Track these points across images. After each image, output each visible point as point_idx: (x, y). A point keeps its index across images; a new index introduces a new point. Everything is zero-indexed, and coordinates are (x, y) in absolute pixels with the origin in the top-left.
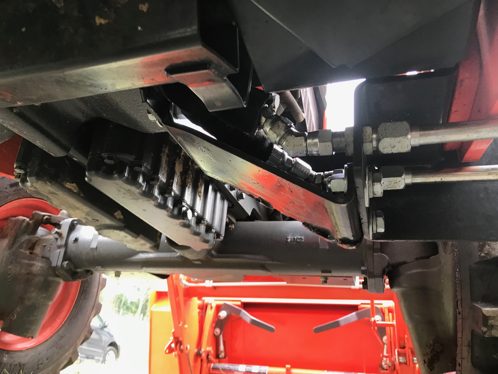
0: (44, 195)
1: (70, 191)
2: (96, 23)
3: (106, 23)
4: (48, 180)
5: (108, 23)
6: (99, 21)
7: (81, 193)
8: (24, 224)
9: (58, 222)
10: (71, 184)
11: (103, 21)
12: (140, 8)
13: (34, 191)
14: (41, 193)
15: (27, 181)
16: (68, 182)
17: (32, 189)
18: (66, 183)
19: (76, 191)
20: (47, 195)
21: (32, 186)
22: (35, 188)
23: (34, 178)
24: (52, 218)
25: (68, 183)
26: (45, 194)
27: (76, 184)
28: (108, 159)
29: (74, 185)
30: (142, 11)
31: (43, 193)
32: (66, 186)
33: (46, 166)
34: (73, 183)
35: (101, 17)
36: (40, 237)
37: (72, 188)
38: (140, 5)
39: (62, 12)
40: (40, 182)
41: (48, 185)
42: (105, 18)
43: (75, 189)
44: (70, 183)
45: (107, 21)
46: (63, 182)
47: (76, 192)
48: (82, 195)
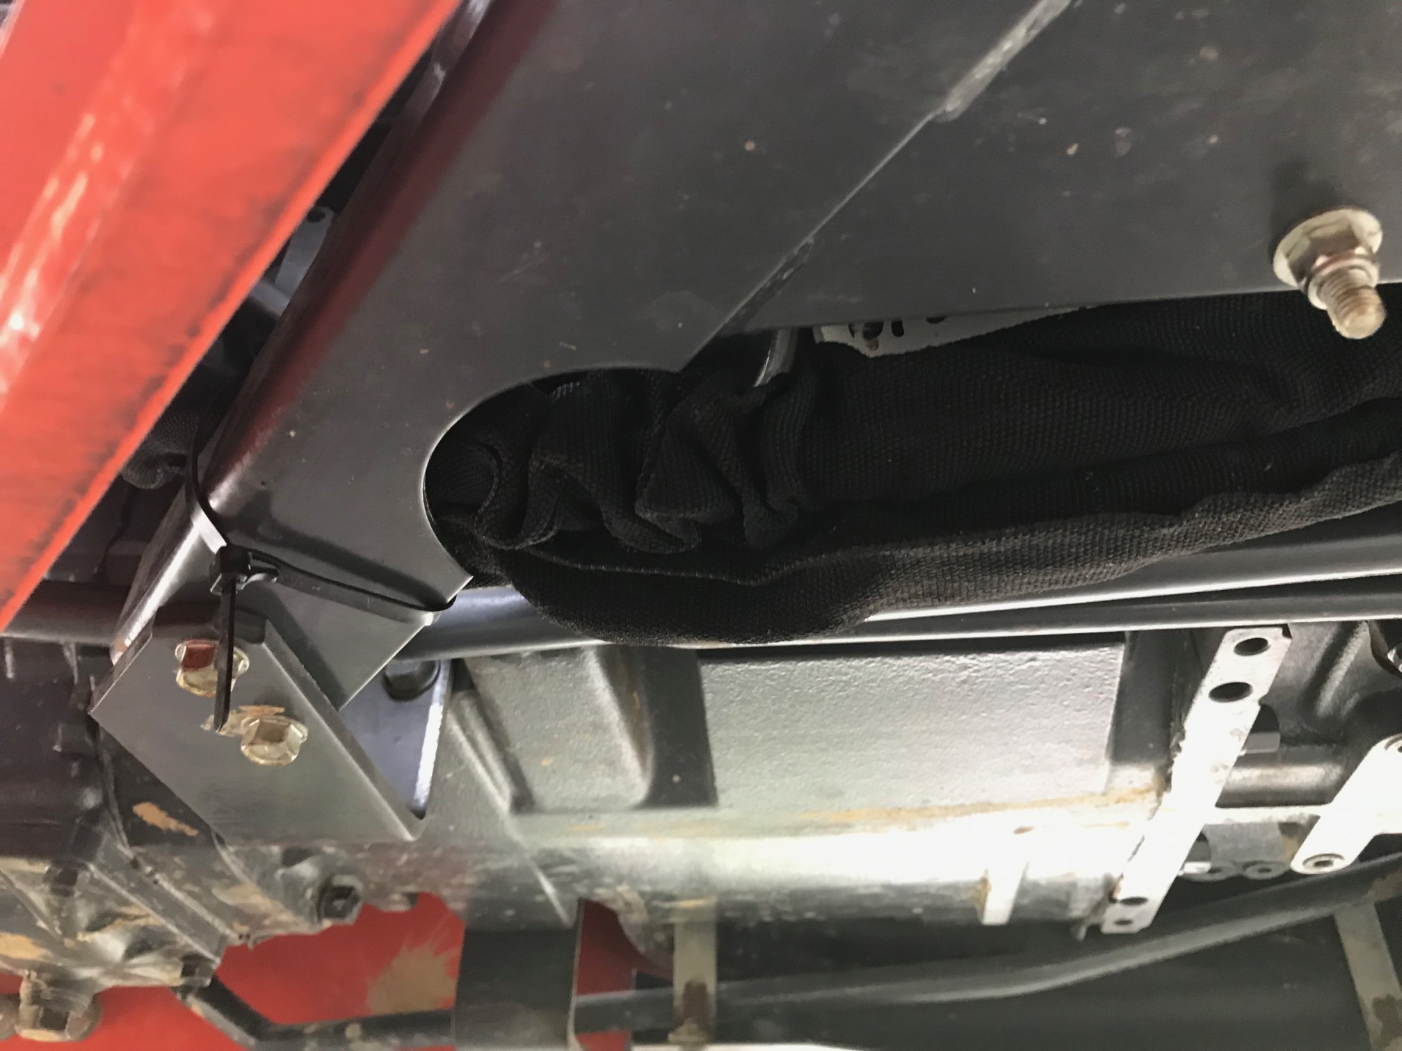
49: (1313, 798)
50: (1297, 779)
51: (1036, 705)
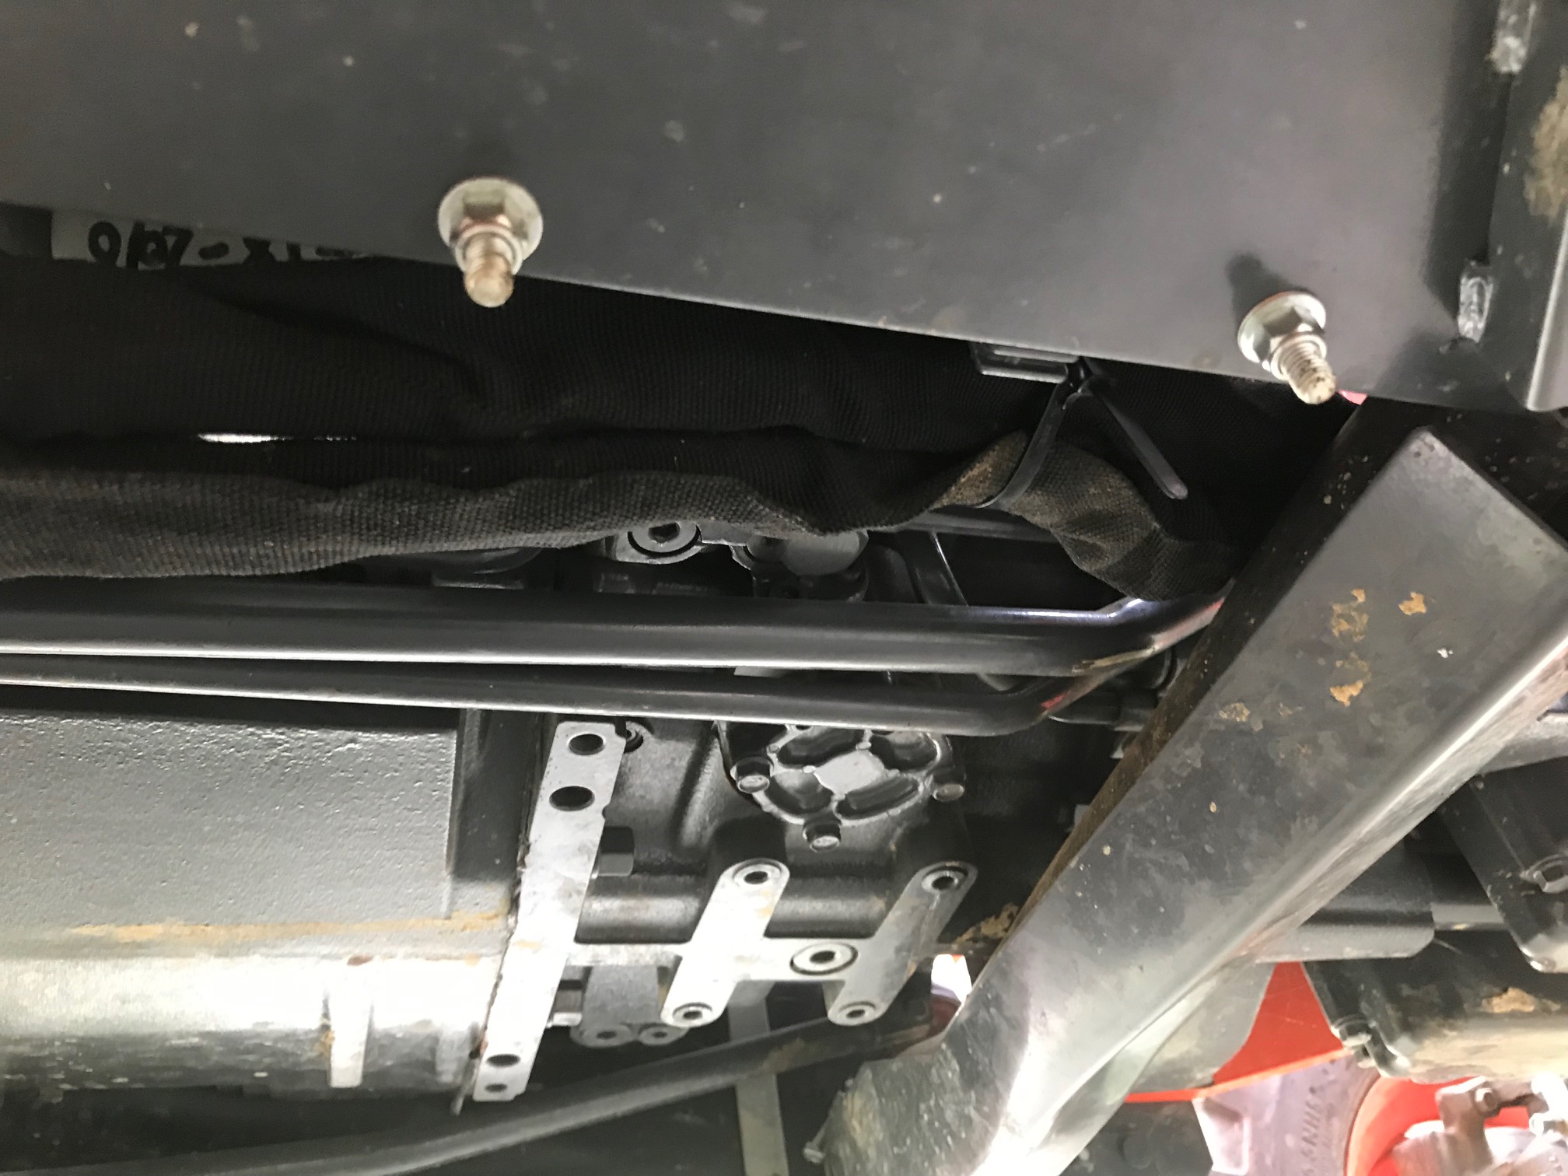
0: (1459, 1067)
1: (1516, 1018)
2: (1342, 703)
3: (1362, 691)
4: (1443, 1026)
5: (1365, 686)
6: (1344, 695)
7: (1549, 1003)
8: (1443, 1147)
9: (1524, 1091)
10: (1505, 996)
11: (1354, 691)
12: (1408, 613)
13: (1429, 1071)
14: (1451, 1067)
15: (1393, 1057)
16: (1490, 996)
17: (1421, 1069)
18: (1489, 1003)
19: (1531, 1009)
20: (1468, 1062)
21: (1415, 1063)
22: (1426, 1062)
23: (1404, 1041)
24: (1498, 1086)
25: (1496, 1001)
26: (1461, 1063)
27: (1516, 985)
28: (1548, 880)
29: (1512, 993)
30: (1418, 616)
31: (1455, 1064)
32: (1497, 1010)
33: (1406, 991)
34: (1505, 990)
35: (1341, 684)
36: (1509, 1161)
37: (1516, 1006)
38: (1402, 607)
39: (1258, 727)
40: (1427, 1043)
41: (1454, 1038)
42: (1352, 682)
43: (1524, 1003)
44: (1499, 995)
45: (1360, 685)
46: (1480, 1005)
47: (1535, 1011)
48: (1555, 1007)
49: (675, 936)
50: (658, 913)
51: (361, 799)
